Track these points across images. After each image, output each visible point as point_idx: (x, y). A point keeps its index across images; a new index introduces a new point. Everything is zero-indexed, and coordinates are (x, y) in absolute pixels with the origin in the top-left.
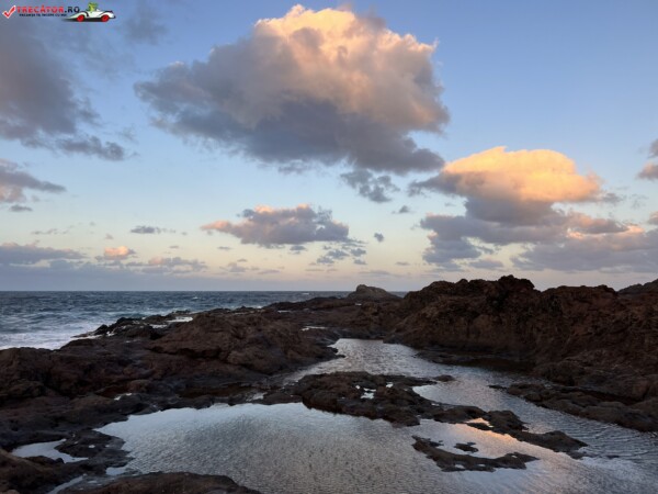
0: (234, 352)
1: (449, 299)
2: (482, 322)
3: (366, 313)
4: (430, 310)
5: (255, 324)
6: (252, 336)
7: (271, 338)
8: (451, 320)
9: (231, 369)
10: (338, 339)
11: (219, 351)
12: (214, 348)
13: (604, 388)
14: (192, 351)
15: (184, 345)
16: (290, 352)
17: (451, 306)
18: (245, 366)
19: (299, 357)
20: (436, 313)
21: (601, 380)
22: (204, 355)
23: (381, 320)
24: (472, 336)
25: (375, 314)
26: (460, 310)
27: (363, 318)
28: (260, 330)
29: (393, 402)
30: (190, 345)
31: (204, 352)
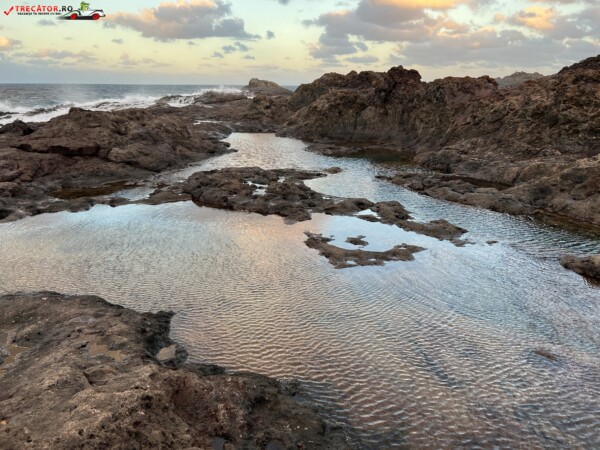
0: (115, 150)
1: (340, 92)
2: (369, 113)
3: (258, 106)
4: (321, 103)
5: (138, 119)
6: (136, 131)
7: (157, 133)
8: (340, 112)
9: (112, 167)
10: (230, 133)
11: (98, 148)
12: (91, 145)
13: (478, 175)
14: (66, 149)
15: (56, 142)
16: (179, 148)
17: (341, 99)
18: (129, 163)
19: (188, 153)
20: (327, 105)
21: (475, 167)
22: (81, 152)
23: (273, 113)
24: (359, 128)
25: (267, 107)
26: (349, 102)
27: (255, 111)
28: (144, 125)
29: (285, 197)
30: (63, 142)
31: (80, 150)
